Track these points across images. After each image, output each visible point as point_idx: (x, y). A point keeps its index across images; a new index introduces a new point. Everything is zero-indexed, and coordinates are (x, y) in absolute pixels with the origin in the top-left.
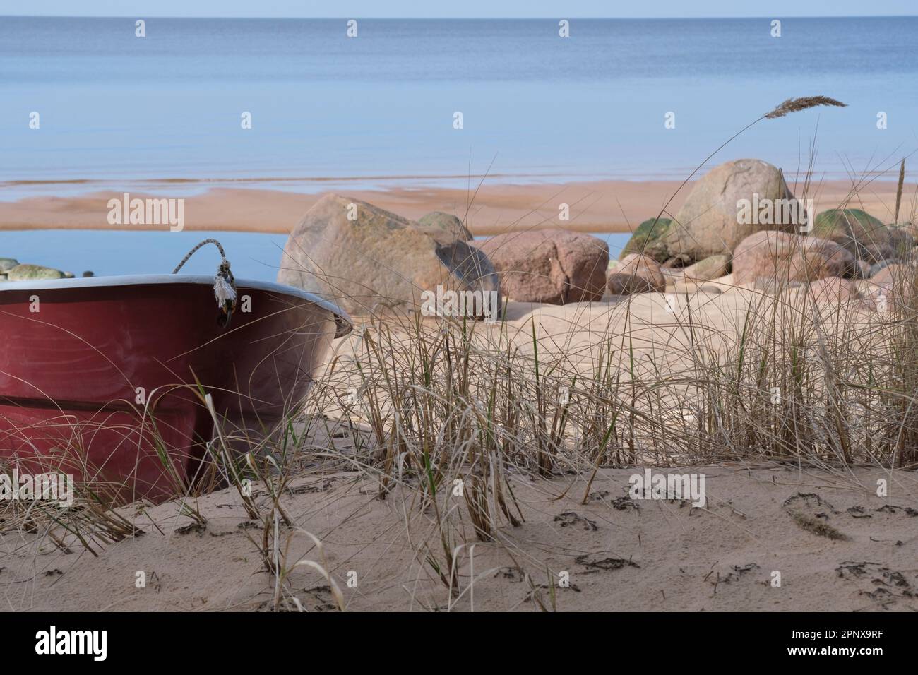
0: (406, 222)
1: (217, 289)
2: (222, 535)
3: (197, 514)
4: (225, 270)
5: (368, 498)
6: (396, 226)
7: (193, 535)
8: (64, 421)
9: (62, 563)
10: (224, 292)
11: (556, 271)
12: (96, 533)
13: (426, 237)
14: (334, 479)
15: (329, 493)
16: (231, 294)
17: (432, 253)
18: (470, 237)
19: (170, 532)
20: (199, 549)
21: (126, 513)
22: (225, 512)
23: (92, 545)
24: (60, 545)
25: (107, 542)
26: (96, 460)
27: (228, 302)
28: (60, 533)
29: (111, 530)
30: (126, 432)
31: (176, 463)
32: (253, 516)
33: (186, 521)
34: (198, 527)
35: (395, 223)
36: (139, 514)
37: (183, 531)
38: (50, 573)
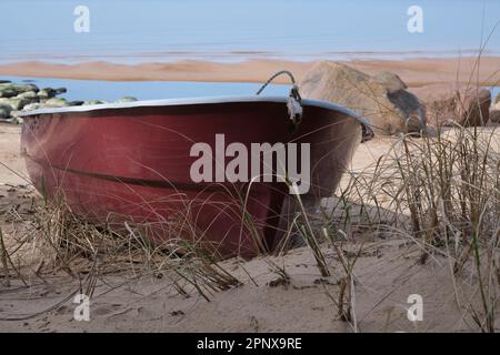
0: (368, 77)
1: (289, 106)
2: (302, 288)
3: (283, 271)
4: (295, 93)
5: (412, 262)
6: (363, 80)
7: (280, 287)
8: (178, 197)
9: (184, 305)
10: (295, 108)
11: (458, 107)
12: (208, 284)
13: (381, 87)
14: (382, 247)
15: (379, 257)
16: (299, 110)
17: (385, 95)
18: (406, 87)
19: (262, 284)
20: (285, 299)
21: (226, 267)
22: (302, 270)
23: (205, 292)
24: (182, 291)
25: (216, 291)
26: (201, 226)
27: (297, 115)
28: (181, 283)
29: (219, 282)
30: (222, 206)
31: (258, 230)
32: (325, 273)
33: (275, 277)
34: (283, 281)
35: (362, 78)
36: (236, 268)
37: (273, 284)
38: (175, 313)
